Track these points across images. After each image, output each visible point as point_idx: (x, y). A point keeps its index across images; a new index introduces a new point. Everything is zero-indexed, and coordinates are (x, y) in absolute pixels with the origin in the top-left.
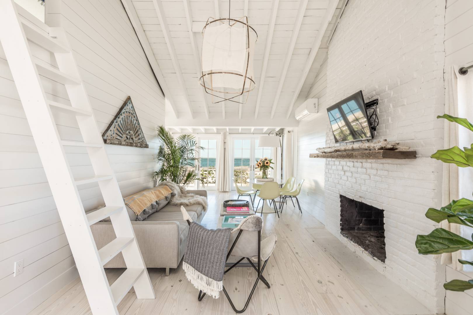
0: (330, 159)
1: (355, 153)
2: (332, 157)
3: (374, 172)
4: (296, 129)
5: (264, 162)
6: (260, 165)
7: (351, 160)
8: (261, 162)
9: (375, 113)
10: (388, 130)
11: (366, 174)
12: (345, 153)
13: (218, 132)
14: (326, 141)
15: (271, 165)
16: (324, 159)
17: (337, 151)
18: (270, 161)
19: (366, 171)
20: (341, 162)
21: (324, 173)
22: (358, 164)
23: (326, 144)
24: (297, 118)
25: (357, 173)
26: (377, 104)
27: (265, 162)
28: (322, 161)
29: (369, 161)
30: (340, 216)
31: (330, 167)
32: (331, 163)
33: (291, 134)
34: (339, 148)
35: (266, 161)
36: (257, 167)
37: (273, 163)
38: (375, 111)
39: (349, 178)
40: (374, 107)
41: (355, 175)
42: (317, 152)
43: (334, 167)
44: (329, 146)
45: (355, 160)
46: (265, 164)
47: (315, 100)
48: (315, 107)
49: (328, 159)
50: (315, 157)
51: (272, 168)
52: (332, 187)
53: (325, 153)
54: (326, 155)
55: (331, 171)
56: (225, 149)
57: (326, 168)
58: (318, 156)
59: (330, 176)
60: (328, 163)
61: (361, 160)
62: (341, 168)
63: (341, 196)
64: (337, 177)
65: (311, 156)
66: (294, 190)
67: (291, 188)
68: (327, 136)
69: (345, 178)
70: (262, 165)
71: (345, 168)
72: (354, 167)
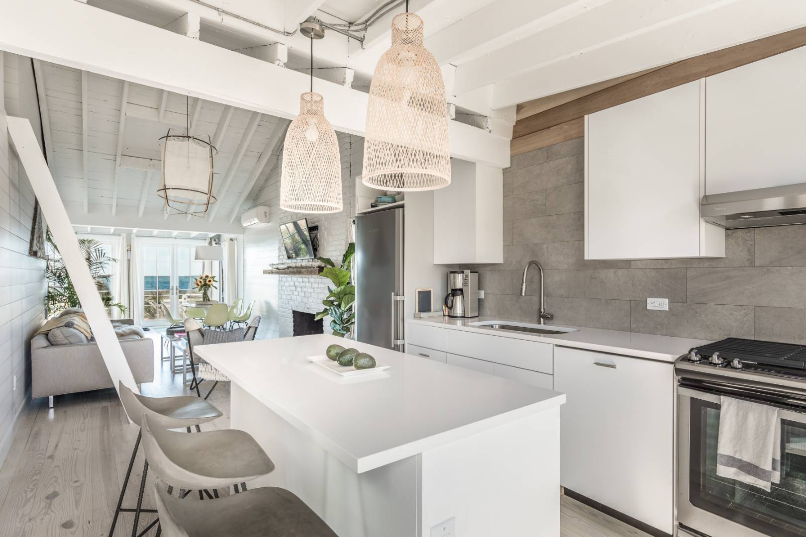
0: (283, 275)
1: (303, 270)
2: (286, 273)
3: (316, 285)
4: (240, 237)
5: (205, 280)
6: (200, 284)
7: (301, 276)
8: (201, 280)
9: (316, 237)
10: (324, 252)
11: (311, 287)
12: (295, 270)
13: (116, 234)
14: (279, 256)
15: (214, 284)
16: (277, 276)
17: (289, 267)
18: (213, 277)
19: (312, 285)
20: (293, 278)
21: (277, 290)
22: (306, 280)
23: (279, 259)
24: (245, 225)
25: (305, 287)
26: (318, 230)
27: (207, 280)
28: (276, 277)
29: (314, 276)
30: (292, 331)
31: (283, 283)
32: (284, 279)
33: (234, 243)
34: (291, 265)
35: (209, 279)
36: (196, 286)
37: (216, 282)
38: (317, 235)
39: (300, 293)
40: (315, 232)
41: (304, 290)
42: (270, 268)
43: (287, 284)
44: (281, 262)
45: (304, 276)
46: (207, 282)
47: (266, 209)
48: (266, 216)
49: (281, 275)
50: (269, 273)
51: (216, 288)
52: (285, 304)
53: (278, 269)
54: (279, 271)
55: (284, 288)
56: (129, 261)
57: (279, 285)
58: (272, 273)
59: (283, 293)
60: (281, 279)
61: (307, 276)
62: (292, 284)
63: (294, 312)
64: (289, 293)
65: (265, 272)
66: (241, 315)
67: (238, 312)
68: (280, 251)
69: (296, 293)
70: (203, 283)
71: (297, 284)
72: (303, 282)
